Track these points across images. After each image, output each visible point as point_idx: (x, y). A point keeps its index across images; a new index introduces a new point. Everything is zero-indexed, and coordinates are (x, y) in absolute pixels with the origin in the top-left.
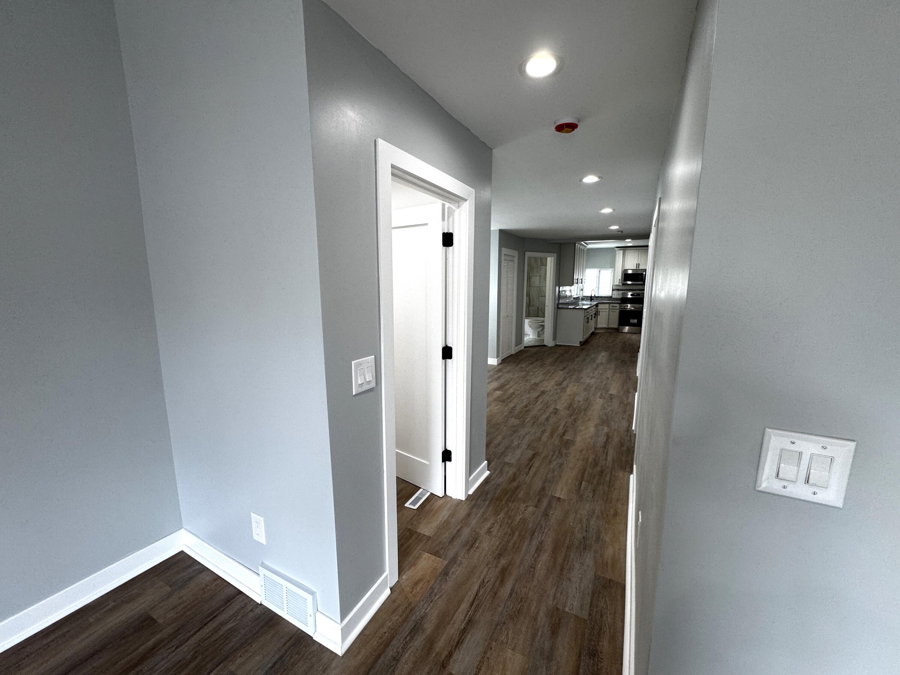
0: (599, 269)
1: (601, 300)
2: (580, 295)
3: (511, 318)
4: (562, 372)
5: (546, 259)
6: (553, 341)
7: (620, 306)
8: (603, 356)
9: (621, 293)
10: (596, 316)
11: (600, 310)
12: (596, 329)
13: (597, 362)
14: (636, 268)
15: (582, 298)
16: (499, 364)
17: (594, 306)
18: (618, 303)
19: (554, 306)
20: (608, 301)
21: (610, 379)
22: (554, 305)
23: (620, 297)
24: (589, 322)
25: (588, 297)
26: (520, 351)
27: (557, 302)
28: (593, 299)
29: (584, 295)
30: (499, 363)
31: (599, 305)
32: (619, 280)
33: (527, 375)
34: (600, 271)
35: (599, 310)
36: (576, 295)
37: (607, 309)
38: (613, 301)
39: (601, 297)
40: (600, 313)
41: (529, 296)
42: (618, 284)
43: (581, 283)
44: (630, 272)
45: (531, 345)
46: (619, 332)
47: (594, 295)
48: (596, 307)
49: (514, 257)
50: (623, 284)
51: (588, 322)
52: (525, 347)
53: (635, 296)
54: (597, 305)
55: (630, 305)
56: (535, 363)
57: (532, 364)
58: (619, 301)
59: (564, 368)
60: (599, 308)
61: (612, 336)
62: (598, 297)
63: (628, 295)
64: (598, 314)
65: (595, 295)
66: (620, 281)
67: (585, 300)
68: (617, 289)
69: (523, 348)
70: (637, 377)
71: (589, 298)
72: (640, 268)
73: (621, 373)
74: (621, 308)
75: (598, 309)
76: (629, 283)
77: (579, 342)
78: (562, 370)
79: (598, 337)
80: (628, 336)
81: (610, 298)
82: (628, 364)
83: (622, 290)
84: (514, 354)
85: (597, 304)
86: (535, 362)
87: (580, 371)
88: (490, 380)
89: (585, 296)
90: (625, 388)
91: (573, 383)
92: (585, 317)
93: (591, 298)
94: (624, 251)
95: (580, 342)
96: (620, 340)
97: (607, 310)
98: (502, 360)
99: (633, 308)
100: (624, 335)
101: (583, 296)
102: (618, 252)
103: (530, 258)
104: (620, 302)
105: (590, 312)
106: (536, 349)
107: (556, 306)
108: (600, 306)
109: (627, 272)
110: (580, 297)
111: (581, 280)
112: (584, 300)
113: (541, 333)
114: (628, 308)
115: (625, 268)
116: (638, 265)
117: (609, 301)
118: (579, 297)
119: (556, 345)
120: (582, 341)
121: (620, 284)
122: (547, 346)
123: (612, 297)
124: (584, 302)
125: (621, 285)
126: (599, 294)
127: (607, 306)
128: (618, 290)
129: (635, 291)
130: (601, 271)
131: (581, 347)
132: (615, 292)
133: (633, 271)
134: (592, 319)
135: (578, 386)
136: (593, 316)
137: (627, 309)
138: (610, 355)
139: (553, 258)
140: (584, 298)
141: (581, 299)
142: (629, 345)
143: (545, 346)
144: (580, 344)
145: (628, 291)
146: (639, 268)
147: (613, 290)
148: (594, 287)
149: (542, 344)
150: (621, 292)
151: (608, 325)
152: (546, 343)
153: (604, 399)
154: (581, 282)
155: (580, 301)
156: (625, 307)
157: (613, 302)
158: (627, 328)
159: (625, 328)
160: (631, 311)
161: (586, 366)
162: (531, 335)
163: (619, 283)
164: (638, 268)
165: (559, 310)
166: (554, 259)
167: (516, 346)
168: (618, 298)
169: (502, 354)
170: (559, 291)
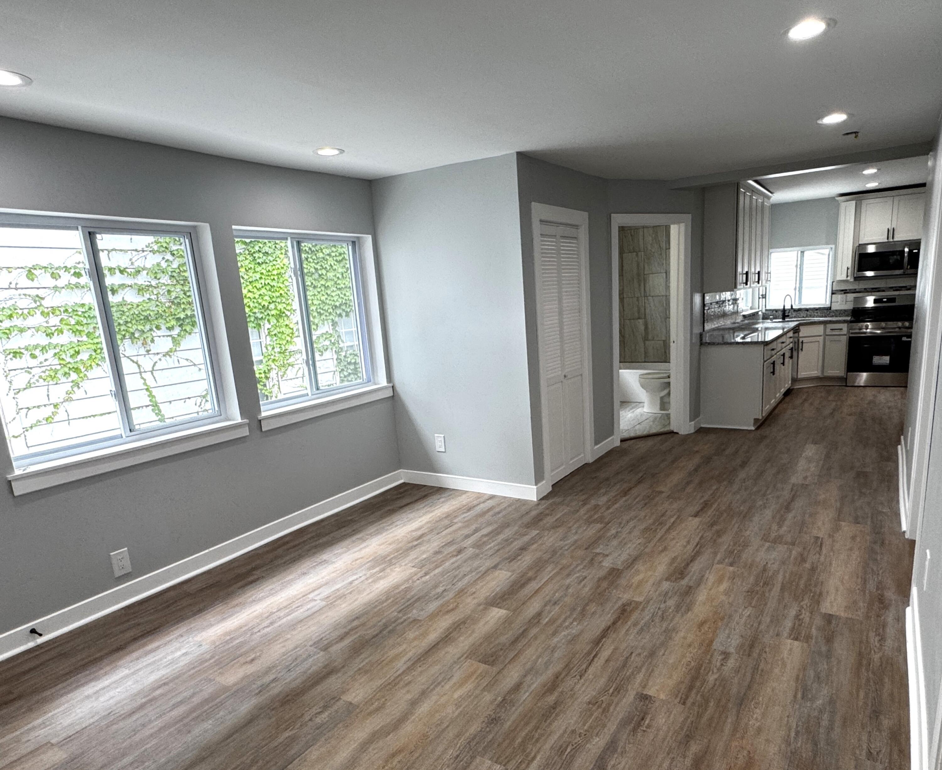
0: (801, 249)
1: (807, 316)
2: (761, 307)
3: (580, 377)
4: (697, 520)
5: (667, 229)
6: (691, 421)
7: (849, 329)
8: (809, 460)
9: (852, 299)
10: (795, 354)
11: (805, 340)
12: (794, 380)
13: (794, 480)
14: (888, 238)
15: (764, 314)
16: (542, 499)
17: (788, 332)
18: (845, 322)
19: (691, 339)
20: (822, 317)
21: (828, 542)
22: (689, 337)
23: (849, 306)
24: (777, 372)
25: (776, 311)
26: (609, 453)
27: (697, 330)
28: (788, 316)
29: (767, 308)
30: (542, 496)
31: (801, 328)
32: (848, 269)
33: (600, 538)
34: (803, 252)
35: (801, 340)
36: (751, 308)
37: (820, 336)
38: (832, 316)
39: (807, 310)
40: (804, 345)
41: (645, 318)
42: (844, 277)
43: (758, 282)
44: (871, 249)
45: (639, 433)
46: (846, 386)
47: (790, 307)
48: (794, 333)
49: (576, 227)
50: (856, 279)
51: (773, 373)
52: (622, 441)
53: (885, 302)
54: (796, 330)
55: (872, 325)
56: (635, 491)
57: (625, 493)
58: (847, 316)
59: (706, 505)
60: (801, 334)
61: (831, 398)
62: (800, 310)
63: (866, 302)
64: (800, 347)
65: (792, 306)
66: (849, 271)
67: (771, 319)
68: (842, 290)
69: (618, 443)
70: (904, 532)
71: (780, 313)
72: (895, 240)
73: (856, 521)
74: (852, 333)
75: (798, 337)
76: (870, 274)
77: (752, 421)
78: (696, 516)
79: (798, 402)
80: (870, 393)
81: (826, 311)
82: (875, 484)
83: (854, 291)
84: (591, 461)
85: (798, 326)
86: (636, 486)
87: (746, 516)
88: (496, 560)
89: (770, 310)
90: (871, 586)
91: (720, 566)
92: (765, 361)
93: (784, 314)
94: (858, 202)
95: (755, 419)
96: (851, 406)
97: (822, 338)
98: (553, 486)
99: (879, 332)
100: (858, 391)
101: (766, 310)
102: (843, 205)
103: (622, 229)
104: (849, 318)
105: (779, 349)
106: (650, 443)
107: (696, 340)
108: (804, 331)
109: (866, 249)
110: (760, 313)
111: (757, 275)
112: (767, 319)
113: (666, 400)
114: (868, 330)
115: (860, 243)
116: (891, 232)
117: (825, 317)
118: (757, 313)
119: (701, 431)
120: (760, 418)
121: (849, 278)
122: (677, 433)
123: (830, 308)
124: (768, 324)
125: (852, 280)
126: (803, 303)
127: (820, 329)
128: (845, 292)
129: (884, 291)
130: (806, 253)
131: (759, 432)
132: (839, 297)
133: (877, 248)
134: (783, 364)
135: (733, 578)
136: (788, 355)
137: (865, 333)
138: (828, 456)
139: (682, 226)
140: (769, 315)
141: (761, 317)
142: (873, 419)
143: (672, 433)
144: (754, 424)
145: (868, 292)
146: (893, 238)
147: (833, 293)
148: (790, 287)
149: (666, 429)
150: (851, 296)
151: (823, 372)
152: (674, 427)
153: (808, 638)
154: (757, 280)
155: (761, 321)
156: (860, 329)
157: (834, 319)
158: (864, 375)
159: (862, 376)
160: (873, 338)
161: (764, 495)
162: (646, 405)
163: (847, 276)
164: (891, 240)
165: (704, 349)
166: (686, 226)
167: (597, 442)
168: (845, 311)
169: (552, 471)
170: (704, 305)
